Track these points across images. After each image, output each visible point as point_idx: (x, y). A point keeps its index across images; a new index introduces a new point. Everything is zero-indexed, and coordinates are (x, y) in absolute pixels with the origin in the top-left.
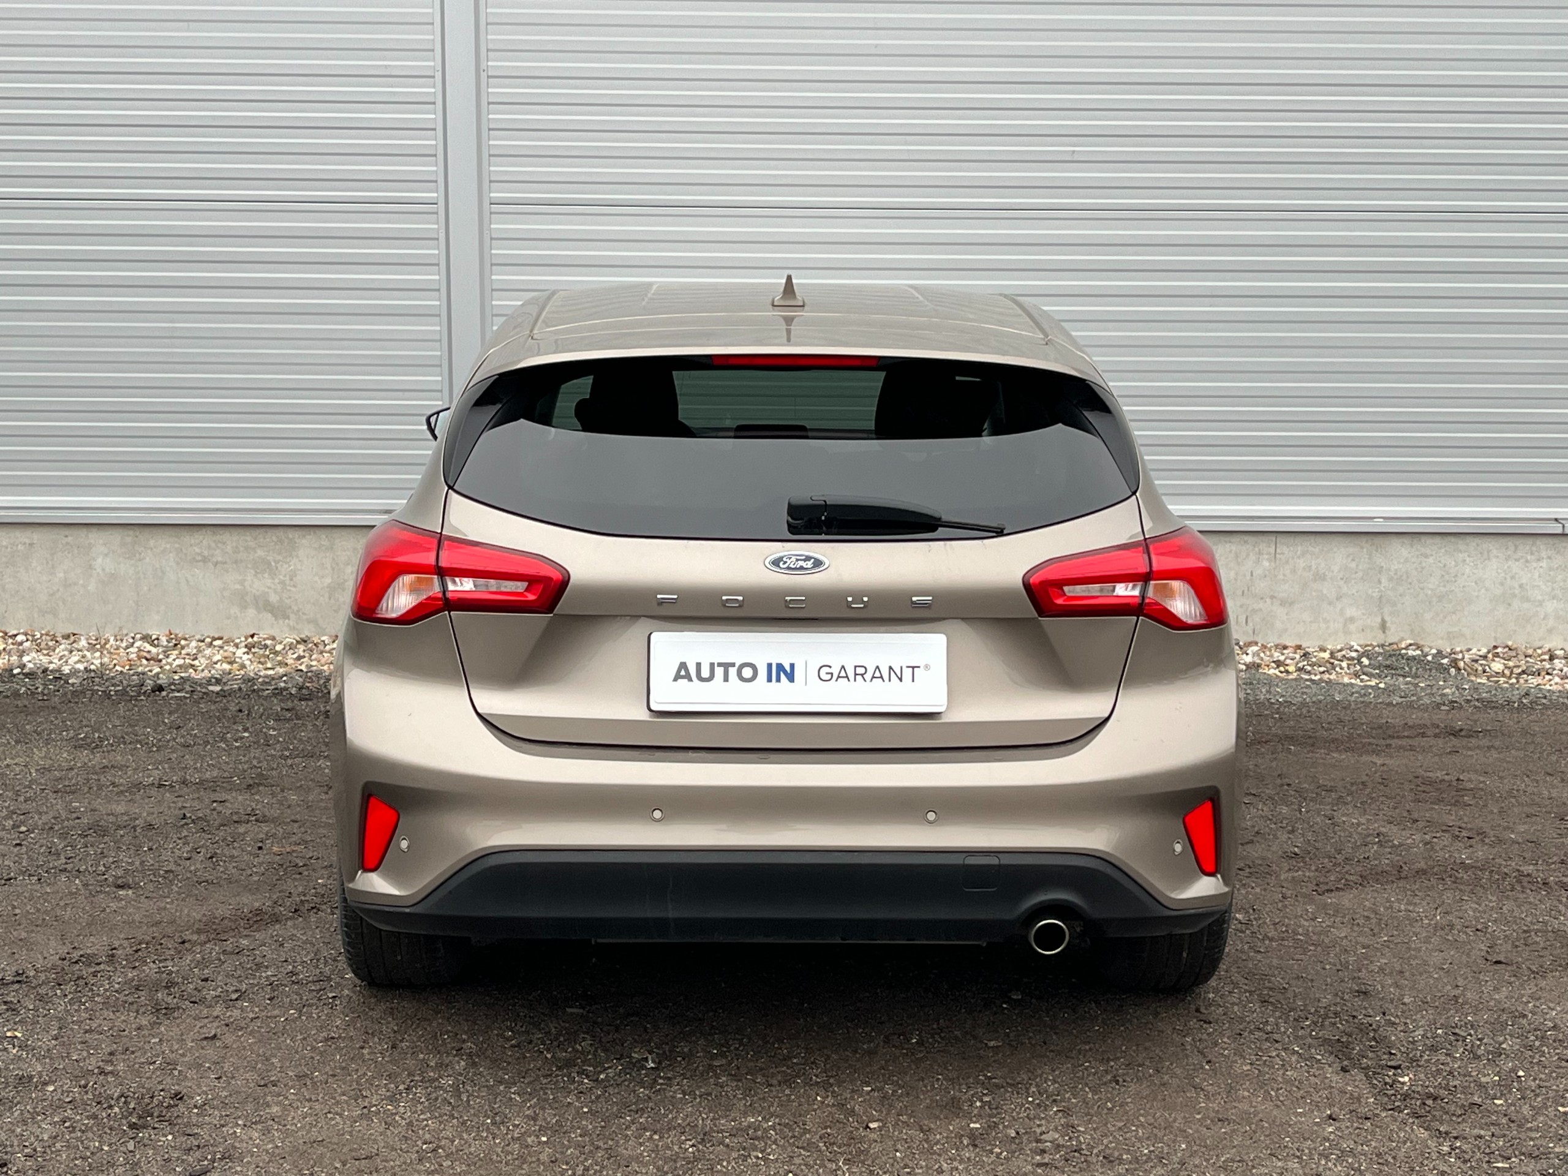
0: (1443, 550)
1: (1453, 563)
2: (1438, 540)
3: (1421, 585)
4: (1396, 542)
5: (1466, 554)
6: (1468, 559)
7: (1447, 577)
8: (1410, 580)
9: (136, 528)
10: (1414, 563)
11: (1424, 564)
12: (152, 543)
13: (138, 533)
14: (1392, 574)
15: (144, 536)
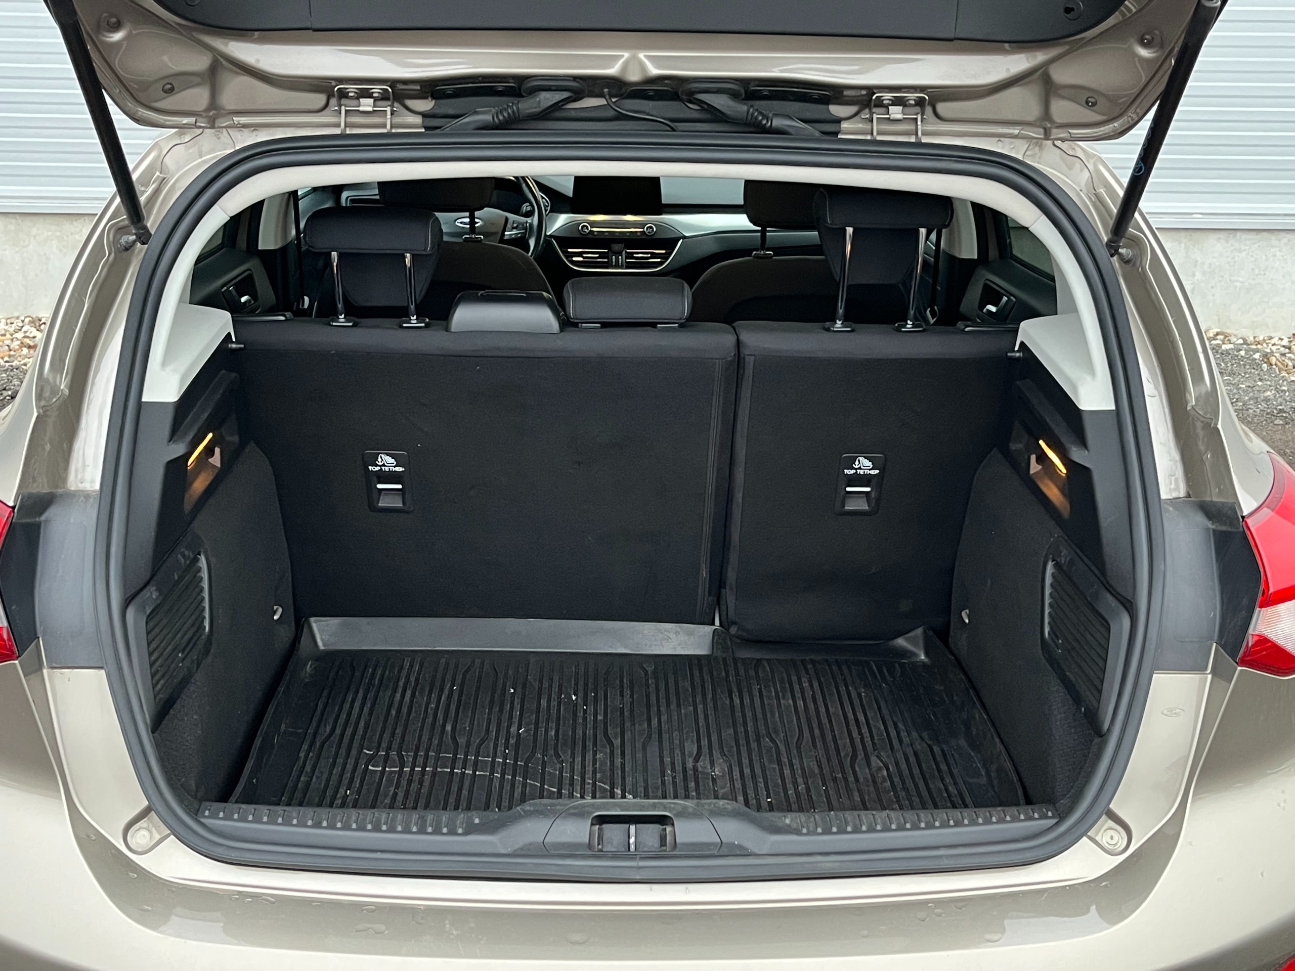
0: (1256, 246)
1: (1264, 257)
2: (1252, 236)
3: (1232, 278)
4: (1212, 238)
5: (1278, 249)
6: (1278, 253)
7: (1257, 271)
8: (1222, 274)
9: (17, 217)
10: (1227, 257)
11: (1237, 259)
12: (34, 231)
13: (20, 221)
14: (1206, 267)
15: (27, 223)
